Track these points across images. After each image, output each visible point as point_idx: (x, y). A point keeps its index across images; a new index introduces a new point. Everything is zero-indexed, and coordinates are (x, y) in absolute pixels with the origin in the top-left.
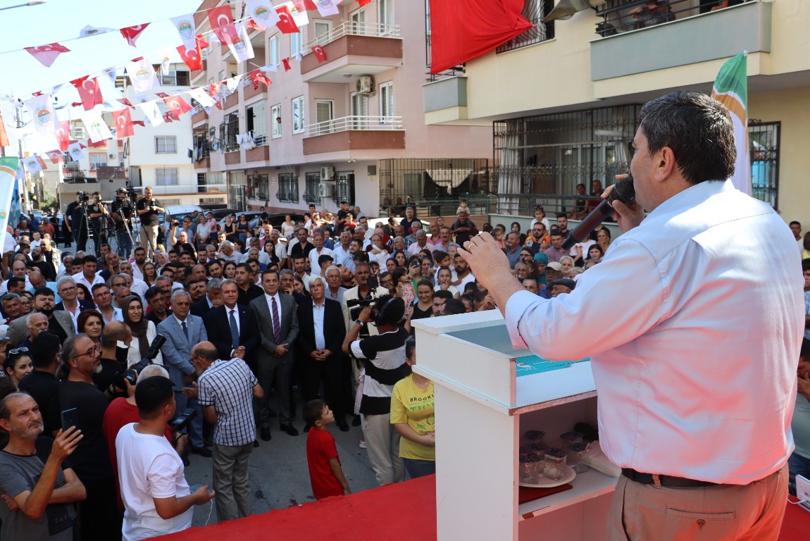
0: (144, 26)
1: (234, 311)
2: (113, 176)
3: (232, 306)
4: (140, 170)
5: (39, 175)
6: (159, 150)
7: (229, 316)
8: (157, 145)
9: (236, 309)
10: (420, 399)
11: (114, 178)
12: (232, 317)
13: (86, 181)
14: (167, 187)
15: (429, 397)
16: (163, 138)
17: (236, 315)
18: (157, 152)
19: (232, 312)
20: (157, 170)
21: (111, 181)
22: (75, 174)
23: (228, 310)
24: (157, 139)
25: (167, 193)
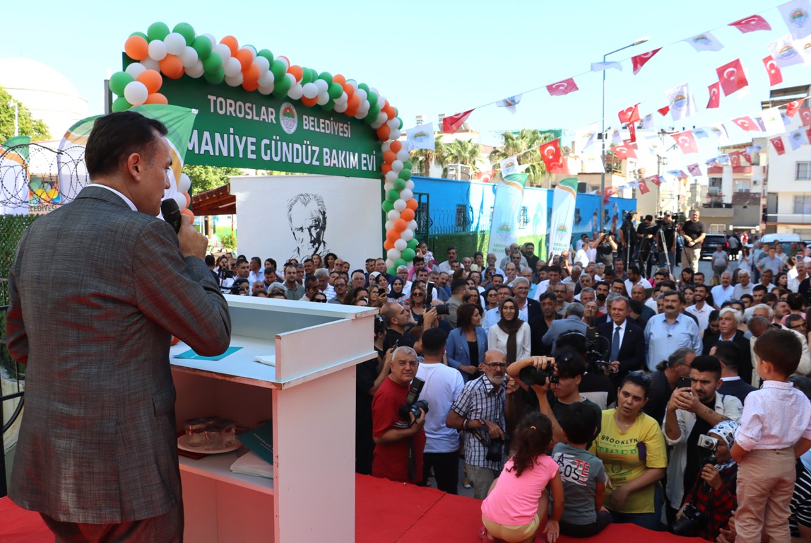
0: (655, 52)
1: (620, 328)
2: (748, 202)
3: (619, 323)
4: (777, 197)
5: (695, 199)
6: (800, 176)
7: (614, 331)
8: (798, 171)
9: (623, 326)
10: (612, 441)
11: (748, 204)
12: (617, 333)
13: (724, 206)
14: (805, 215)
15: (623, 442)
16: (805, 164)
17: (622, 333)
18: (798, 178)
19: (618, 329)
20: (796, 197)
21: (745, 207)
22: (714, 199)
23: (615, 326)
24: (799, 165)
25: (805, 222)
